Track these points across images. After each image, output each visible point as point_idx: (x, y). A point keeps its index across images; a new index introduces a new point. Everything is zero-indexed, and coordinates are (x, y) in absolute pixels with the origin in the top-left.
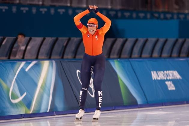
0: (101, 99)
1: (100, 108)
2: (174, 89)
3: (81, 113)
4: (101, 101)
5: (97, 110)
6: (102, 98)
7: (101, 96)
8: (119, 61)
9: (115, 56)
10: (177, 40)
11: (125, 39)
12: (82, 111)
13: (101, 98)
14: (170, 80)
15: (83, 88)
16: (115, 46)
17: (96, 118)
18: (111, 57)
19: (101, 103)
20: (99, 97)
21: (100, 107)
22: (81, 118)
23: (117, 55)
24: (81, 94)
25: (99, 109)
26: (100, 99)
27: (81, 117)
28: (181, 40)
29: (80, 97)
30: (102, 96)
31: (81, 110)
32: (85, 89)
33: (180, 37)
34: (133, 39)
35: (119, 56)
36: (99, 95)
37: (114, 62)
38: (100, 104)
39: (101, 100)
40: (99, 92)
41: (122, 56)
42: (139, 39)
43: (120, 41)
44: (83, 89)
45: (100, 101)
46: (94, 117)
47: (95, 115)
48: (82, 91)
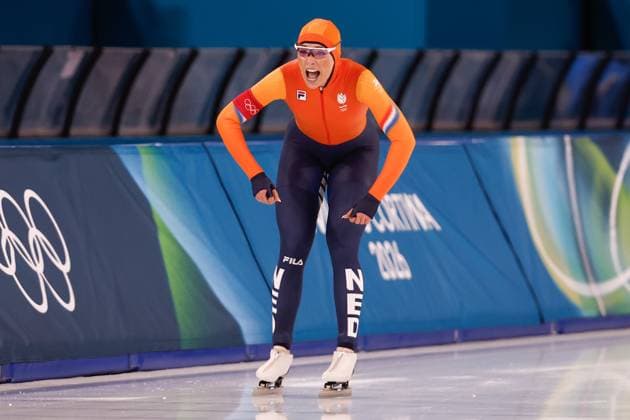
0: (359, 304)
1: (352, 338)
2: (406, 274)
3: (279, 361)
4: (358, 313)
5: (339, 348)
6: (360, 296)
7: (356, 290)
8: (159, 152)
9: (143, 129)
10: (419, 58)
11: (185, 51)
12: (283, 354)
13: (357, 300)
14: (387, 236)
15: (286, 259)
16: (140, 83)
17: (337, 380)
18: (125, 130)
19: (357, 320)
20: (349, 295)
21: (351, 333)
22: (278, 384)
23: (152, 122)
24: (277, 281)
25: (350, 344)
26: (352, 302)
27: (280, 378)
28: (436, 58)
29: (275, 294)
30: (362, 289)
31: (277, 347)
32: (292, 261)
33: (435, 40)
34: (223, 53)
35: (161, 127)
36: (350, 287)
37: (137, 153)
38: (351, 322)
39: (357, 308)
40: (349, 274)
41: (173, 128)
42: (251, 51)
43: (162, 62)
44: (287, 262)
45: (351, 310)
46: (329, 375)
47: (332, 366)
48: (282, 271)
